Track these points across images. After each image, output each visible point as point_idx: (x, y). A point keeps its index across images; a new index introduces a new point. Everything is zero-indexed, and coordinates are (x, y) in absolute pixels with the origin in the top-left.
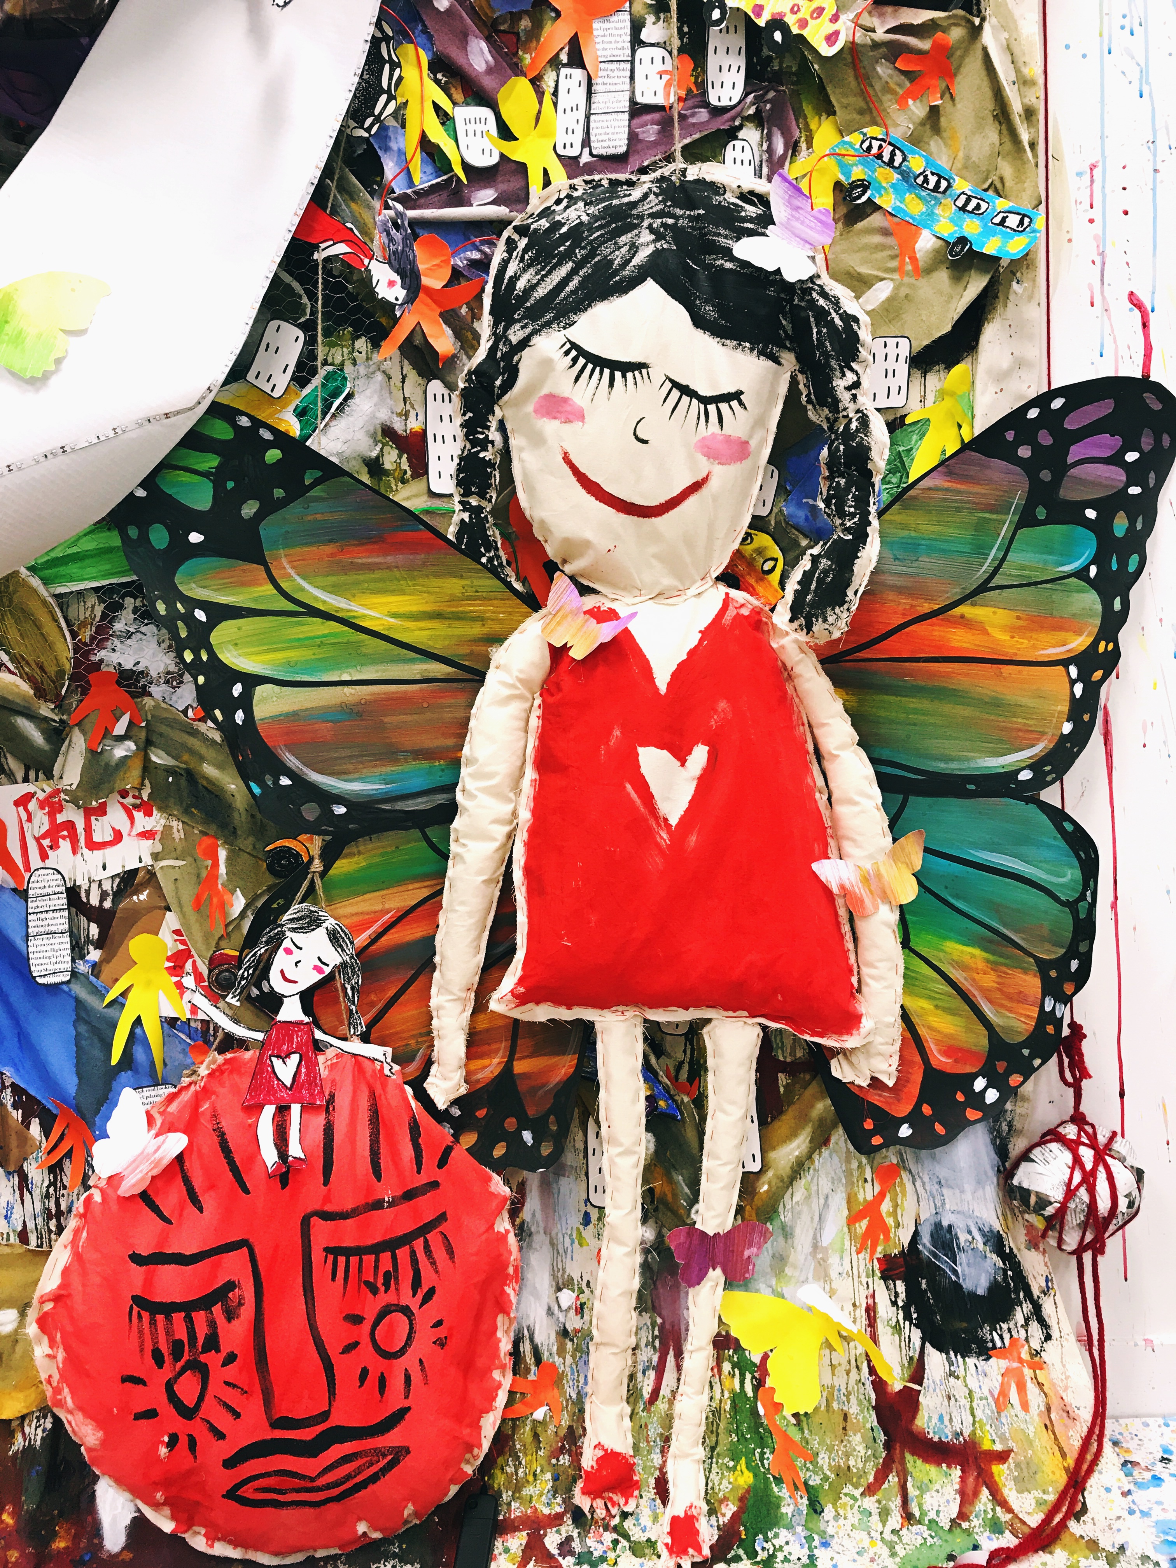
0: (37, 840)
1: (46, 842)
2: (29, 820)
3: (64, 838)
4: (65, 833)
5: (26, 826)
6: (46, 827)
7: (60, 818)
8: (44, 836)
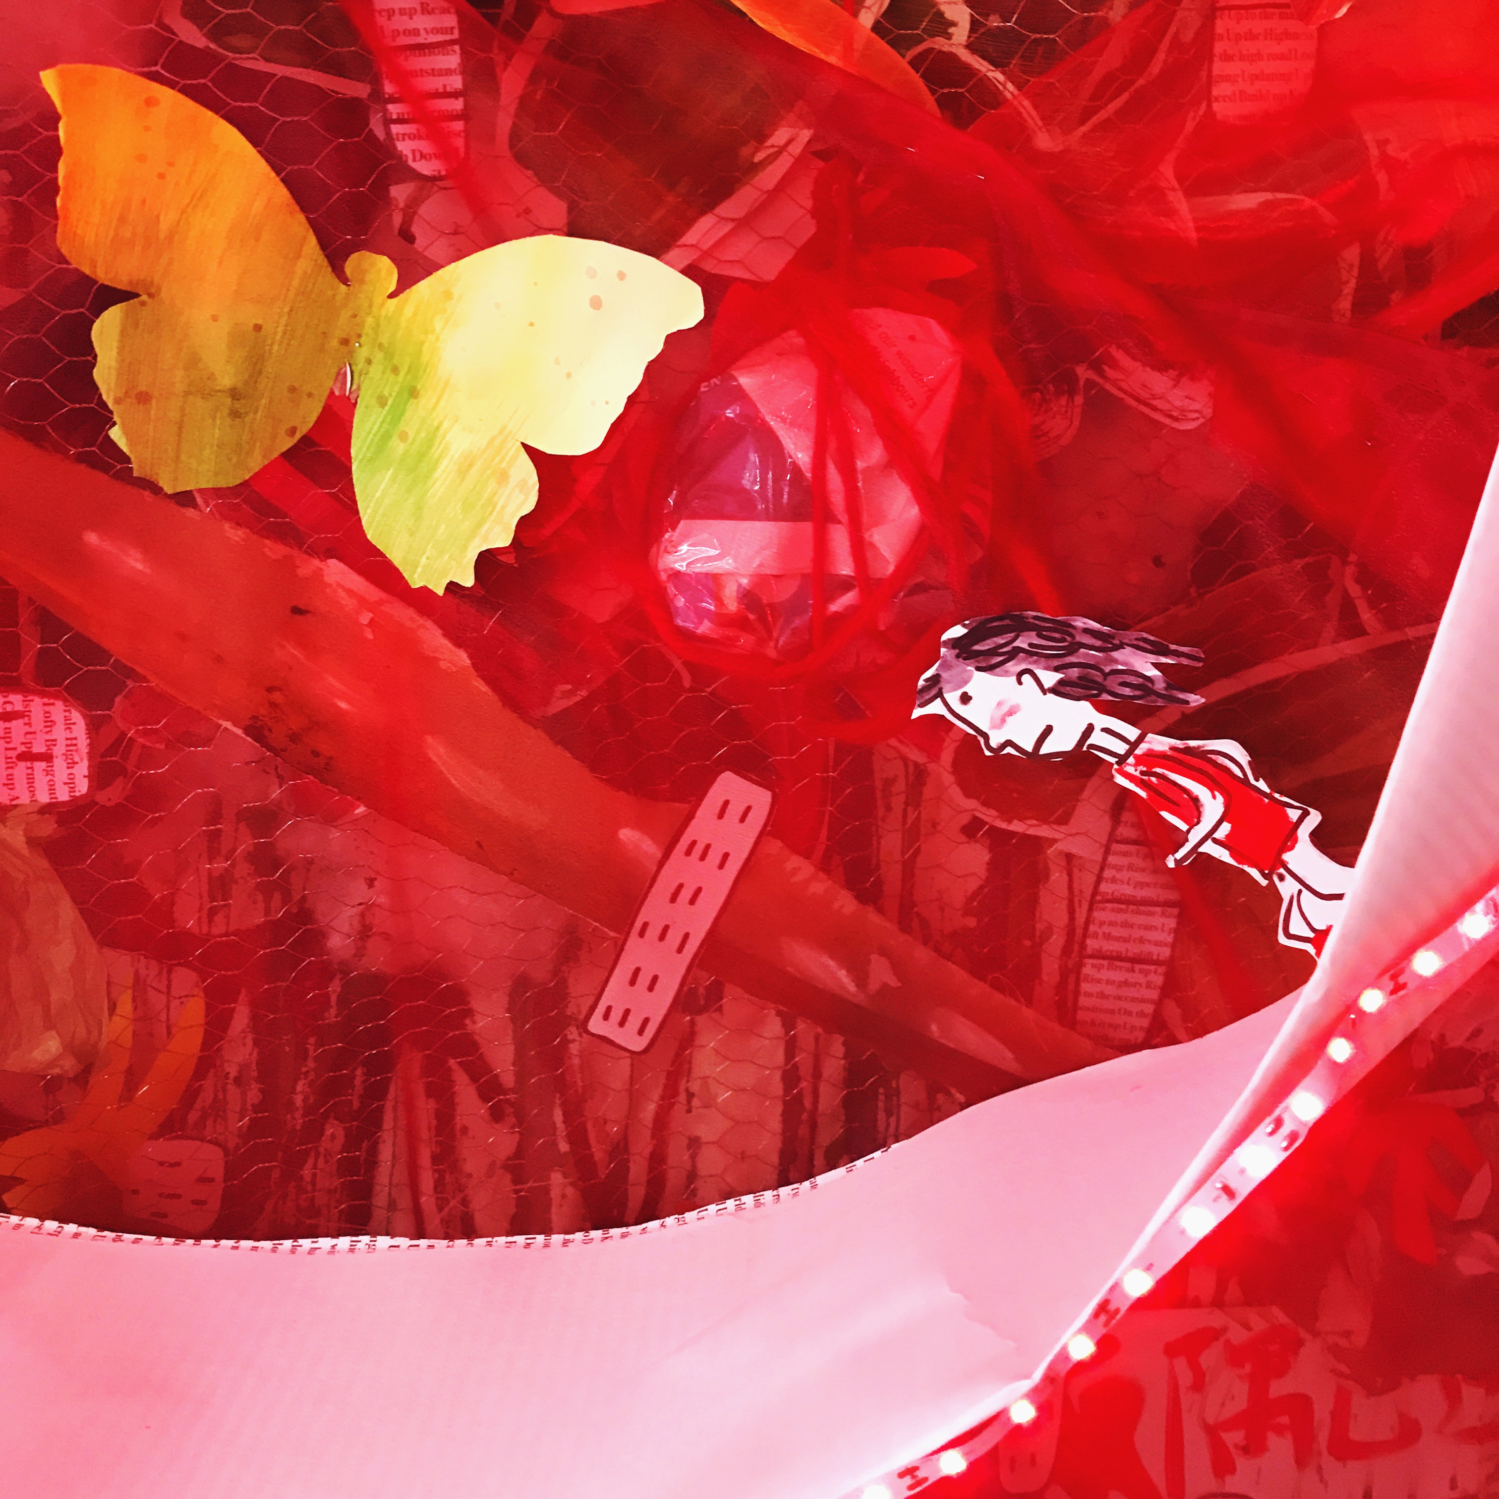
0: (1213, 1432)
1: (1233, 1438)
2: (1198, 1385)
3: (1280, 1430)
4: (1285, 1420)
5: (1186, 1399)
6: (1240, 1403)
7: (1279, 1388)
8: (1231, 1424)
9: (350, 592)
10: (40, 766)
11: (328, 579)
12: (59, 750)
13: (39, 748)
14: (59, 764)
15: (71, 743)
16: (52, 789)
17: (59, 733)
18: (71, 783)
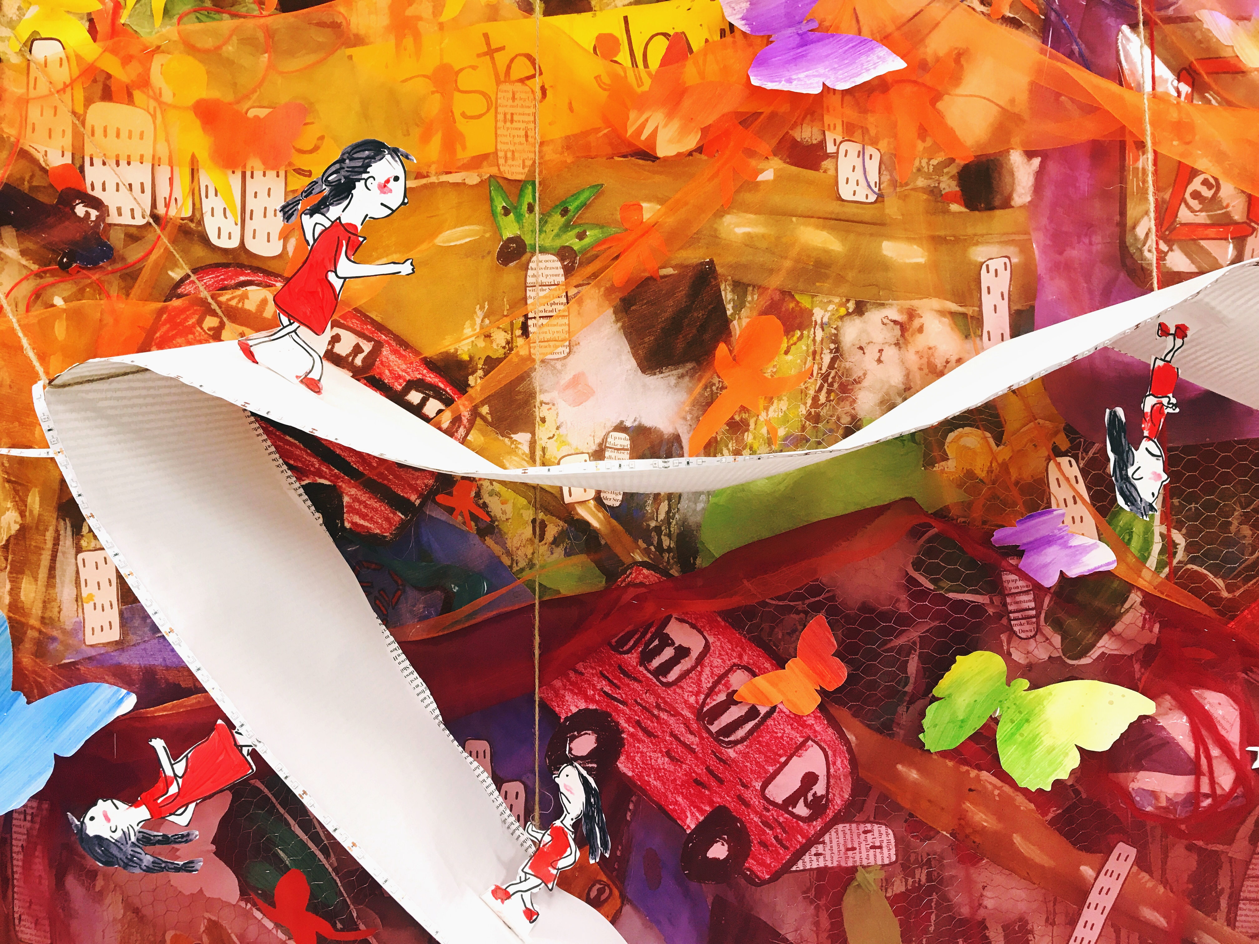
9: (990, 783)
10: (878, 851)
11: (982, 778)
12: (884, 845)
13: (878, 844)
14: (885, 850)
15: (889, 842)
16: (883, 860)
17: (884, 837)
18: (889, 857)
